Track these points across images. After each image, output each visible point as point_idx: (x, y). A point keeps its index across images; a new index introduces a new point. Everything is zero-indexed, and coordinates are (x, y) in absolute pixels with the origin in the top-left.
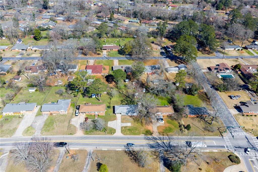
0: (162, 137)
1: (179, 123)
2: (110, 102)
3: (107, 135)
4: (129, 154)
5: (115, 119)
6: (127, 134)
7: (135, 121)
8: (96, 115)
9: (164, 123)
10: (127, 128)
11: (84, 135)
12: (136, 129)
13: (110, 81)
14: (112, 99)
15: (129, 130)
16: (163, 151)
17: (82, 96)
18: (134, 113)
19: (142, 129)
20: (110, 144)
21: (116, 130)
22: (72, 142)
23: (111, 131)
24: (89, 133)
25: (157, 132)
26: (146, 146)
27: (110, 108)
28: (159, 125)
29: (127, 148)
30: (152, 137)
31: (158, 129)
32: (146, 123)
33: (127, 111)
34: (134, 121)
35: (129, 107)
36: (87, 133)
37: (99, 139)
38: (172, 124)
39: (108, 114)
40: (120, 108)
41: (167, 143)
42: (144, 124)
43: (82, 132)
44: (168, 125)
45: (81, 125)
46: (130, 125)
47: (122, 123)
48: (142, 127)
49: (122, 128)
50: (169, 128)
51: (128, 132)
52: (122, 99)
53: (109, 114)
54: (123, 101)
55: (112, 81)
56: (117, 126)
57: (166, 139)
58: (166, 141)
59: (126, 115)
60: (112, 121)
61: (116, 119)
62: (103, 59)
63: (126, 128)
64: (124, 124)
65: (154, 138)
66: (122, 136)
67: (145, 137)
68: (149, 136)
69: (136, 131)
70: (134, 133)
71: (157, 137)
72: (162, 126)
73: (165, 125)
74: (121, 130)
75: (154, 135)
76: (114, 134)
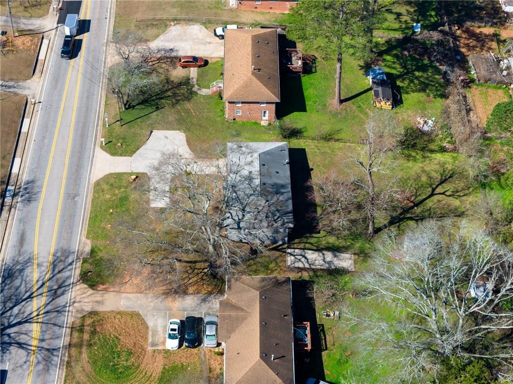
6: (98, 191)
10: (135, 194)
15: (123, 199)
21: (131, 156)
26: (20, 251)
51: (108, 196)
63: (135, 189)
65: (60, 287)
66: (89, 176)
67: (74, 253)
68: (75, 270)
69: (110, 224)
70: (104, 217)
71: (65, 300)
72: (142, 337)
73: (155, 352)
74: (128, 172)
75: (79, 293)
76: (105, 150)
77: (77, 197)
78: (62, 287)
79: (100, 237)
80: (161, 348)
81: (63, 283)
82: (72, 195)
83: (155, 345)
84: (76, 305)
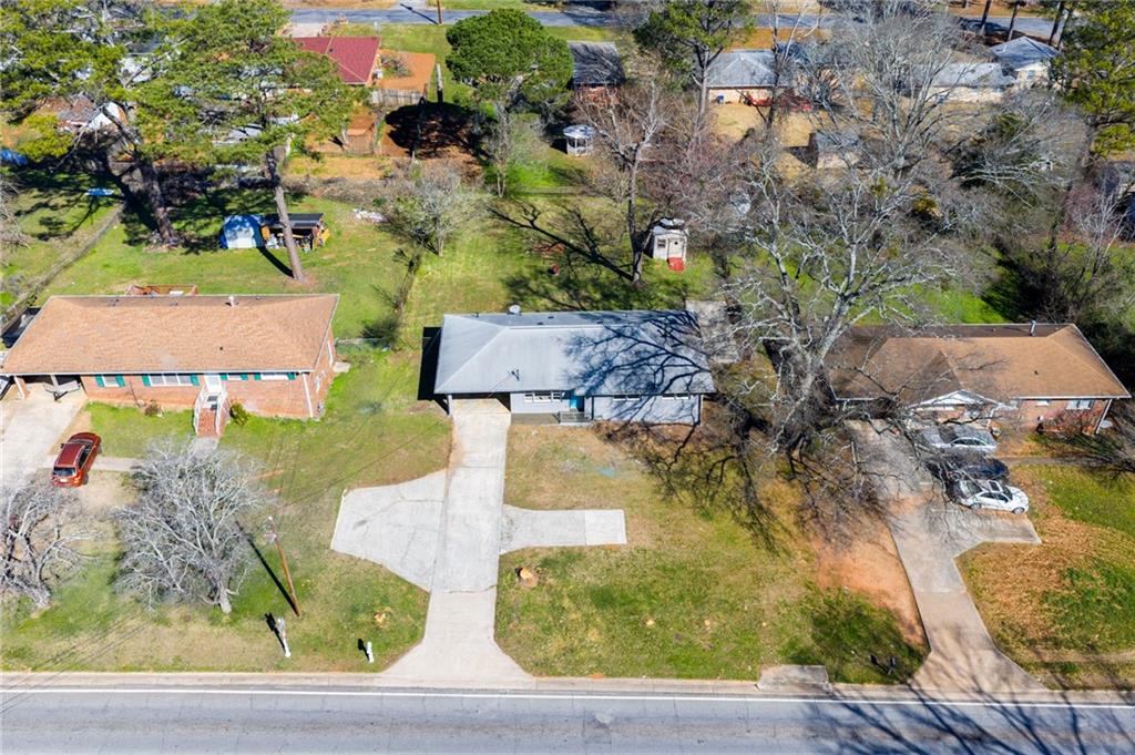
2: (403, 292)
3: (286, 678)
5: (437, 455)
6: (570, 664)
7: (671, 490)
9: (1032, 514)
10: (585, 576)
12: (696, 588)
13: (428, 141)
14: (425, 268)
15: (603, 598)
18: (653, 390)
19: (771, 596)
21: (427, 595)
23: (363, 618)
24: (38, 644)
27: (393, 339)
28: (978, 539)
31: (976, 593)
32: (808, 515)
33: (577, 367)
34: (655, 481)
35: (592, 330)
38: (1124, 525)
39: (361, 405)
42: (787, 519)
44: (1075, 537)
46: (621, 539)
47: (513, 511)
48: (761, 560)
49: (510, 567)
51: (593, 636)
52: (522, 268)
53: (376, 408)
54: (533, 284)
55: (443, 145)
56: (444, 541)
59: (569, 417)
60: (395, 481)
61: (446, 464)
62: (394, 21)
63: (563, 577)
64: (545, 518)
65: (950, 731)
66: (505, 693)
67: (813, 707)
68: (873, 699)
69: (700, 623)
70: (675, 641)
71: (984, 712)
72: (1016, 554)
73: (1042, 533)
74: (495, 595)
75: (945, 682)
76: (394, 659)
77: (598, 717)
78: (946, 725)
79: (748, 645)
80: (1028, 524)
81: (929, 723)
82: (590, 731)
83: (1026, 533)
84: (986, 687)
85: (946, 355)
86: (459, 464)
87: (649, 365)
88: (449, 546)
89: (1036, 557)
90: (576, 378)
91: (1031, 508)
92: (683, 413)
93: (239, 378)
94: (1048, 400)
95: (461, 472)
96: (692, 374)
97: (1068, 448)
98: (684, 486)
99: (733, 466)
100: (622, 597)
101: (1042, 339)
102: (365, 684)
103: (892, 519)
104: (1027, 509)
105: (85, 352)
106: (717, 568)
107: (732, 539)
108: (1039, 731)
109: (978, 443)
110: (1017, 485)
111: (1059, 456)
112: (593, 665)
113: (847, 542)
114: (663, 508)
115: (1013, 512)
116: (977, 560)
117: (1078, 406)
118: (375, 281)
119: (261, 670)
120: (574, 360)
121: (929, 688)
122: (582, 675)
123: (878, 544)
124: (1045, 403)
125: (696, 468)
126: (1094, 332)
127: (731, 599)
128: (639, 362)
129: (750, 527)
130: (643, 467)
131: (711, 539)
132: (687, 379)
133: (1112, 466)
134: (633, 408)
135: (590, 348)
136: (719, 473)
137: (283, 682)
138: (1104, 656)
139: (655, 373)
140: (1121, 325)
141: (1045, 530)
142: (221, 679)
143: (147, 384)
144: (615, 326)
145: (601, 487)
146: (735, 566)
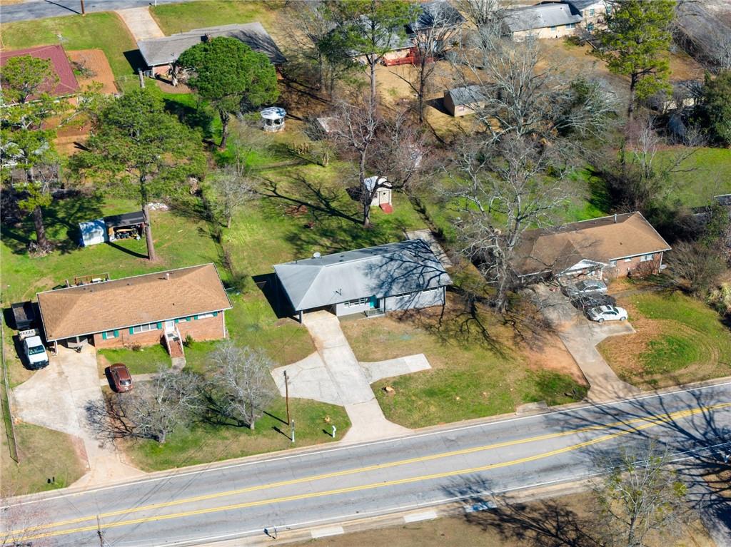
0: (646, 396)
1: (713, 305)
2: (224, 257)
4: (499, 526)
6: (428, 421)
8: (168, 340)
9: (630, 319)
10: (418, 386)
11: (143, 474)
12: (474, 381)
14: (225, 238)
15: (431, 393)
16: (694, 472)
17: (9, 250)
18: (420, 288)
19: (510, 378)
20: (345, 494)
21: (343, 408)
22: (84, 529)
23: (318, 421)
24: (172, 457)
25: (606, 377)
27: (245, 286)
28: (604, 336)
29: (465, 501)
30: (589, 407)
31: (608, 359)
32: (518, 337)
33: (373, 282)
34: (433, 338)
35: (376, 259)
36: (162, 457)
37: (261, 482)
38: (676, 317)
39: (247, 327)
40: (317, 271)
41: (697, 422)
42: (510, 343)
43: (124, 457)
44: (652, 327)
45: (97, 418)
46: (428, 367)
47: (364, 364)
48: (500, 363)
49: (378, 388)
50: (669, 342)
51: (433, 409)
52: (288, 227)
53: (256, 327)
54: (303, 237)
56: (337, 385)
57: (682, 404)
58: (687, 413)
59: (372, 313)
60: (294, 361)
61: (315, 349)
62: (39, 16)
63: (406, 387)
64: (384, 365)
65: (607, 414)
68: (572, 409)
69: (482, 394)
70: (472, 404)
71: (623, 405)
72: (625, 340)
73: (636, 328)
74: (377, 402)
75: (603, 397)
76: (343, 435)
77: (449, 438)
78: (605, 412)
79: (506, 399)
80: (629, 325)
81: (599, 413)
82: (448, 444)
83: (628, 329)
84: (621, 395)
85: (572, 242)
86: (323, 348)
87: (413, 274)
88: (341, 385)
89: (634, 339)
90: (375, 288)
91: (629, 316)
92: (437, 299)
93: (185, 321)
94: (630, 258)
95: (326, 351)
96: (439, 275)
97: (646, 283)
98: (450, 337)
99: (472, 323)
100: (440, 391)
101: (622, 224)
102: (335, 446)
103: (562, 334)
104: (627, 317)
105: (95, 319)
106: (481, 371)
107: (484, 357)
108: (646, 407)
109: (597, 288)
110: (621, 306)
111: (642, 288)
112: (438, 420)
113: (541, 349)
114: (442, 349)
115: (620, 320)
116: (606, 345)
117: (646, 258)
118: (198, 252)
119: (284, 449)
120: (371, 278)
121: (596, 400)
122: (434, 424)
123: (556, 347)
124: (629, 260)
125: (453, 328)
126: (651, 215)
127: (493, 383)
128: (408, 274)
129: (491, 350)
130: (424, 332)
131: (472, 359)
132: (437, 278)
133: (669, 289)
134: (408, 301)
135: (378, 270)
136: (466, 328)
137: (296, 452)
138: (672, 374)
139: (418, 278)
140: (666, 207)
141: (637, 326)
142: (268, 456)
143: (131, 333)
144: (388, 255)
145: (406, 345)
146: (490, 368)
